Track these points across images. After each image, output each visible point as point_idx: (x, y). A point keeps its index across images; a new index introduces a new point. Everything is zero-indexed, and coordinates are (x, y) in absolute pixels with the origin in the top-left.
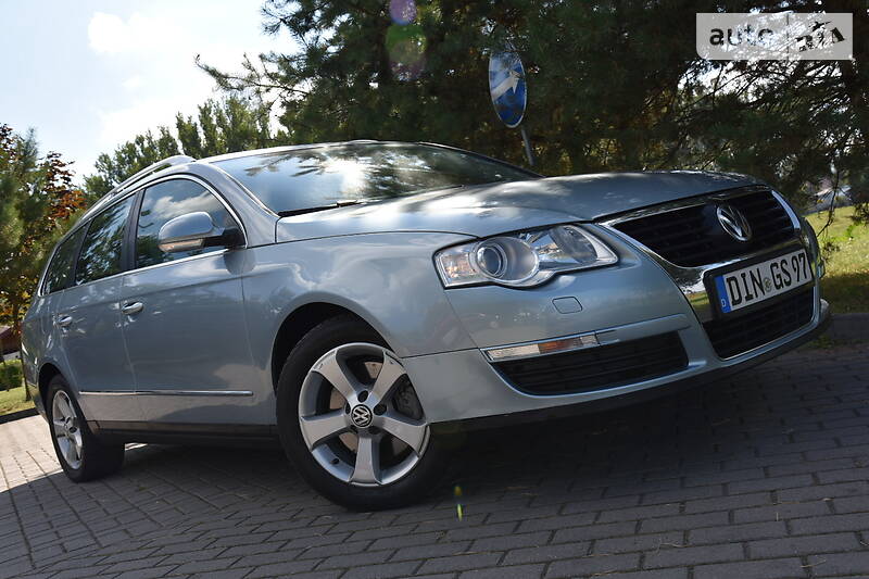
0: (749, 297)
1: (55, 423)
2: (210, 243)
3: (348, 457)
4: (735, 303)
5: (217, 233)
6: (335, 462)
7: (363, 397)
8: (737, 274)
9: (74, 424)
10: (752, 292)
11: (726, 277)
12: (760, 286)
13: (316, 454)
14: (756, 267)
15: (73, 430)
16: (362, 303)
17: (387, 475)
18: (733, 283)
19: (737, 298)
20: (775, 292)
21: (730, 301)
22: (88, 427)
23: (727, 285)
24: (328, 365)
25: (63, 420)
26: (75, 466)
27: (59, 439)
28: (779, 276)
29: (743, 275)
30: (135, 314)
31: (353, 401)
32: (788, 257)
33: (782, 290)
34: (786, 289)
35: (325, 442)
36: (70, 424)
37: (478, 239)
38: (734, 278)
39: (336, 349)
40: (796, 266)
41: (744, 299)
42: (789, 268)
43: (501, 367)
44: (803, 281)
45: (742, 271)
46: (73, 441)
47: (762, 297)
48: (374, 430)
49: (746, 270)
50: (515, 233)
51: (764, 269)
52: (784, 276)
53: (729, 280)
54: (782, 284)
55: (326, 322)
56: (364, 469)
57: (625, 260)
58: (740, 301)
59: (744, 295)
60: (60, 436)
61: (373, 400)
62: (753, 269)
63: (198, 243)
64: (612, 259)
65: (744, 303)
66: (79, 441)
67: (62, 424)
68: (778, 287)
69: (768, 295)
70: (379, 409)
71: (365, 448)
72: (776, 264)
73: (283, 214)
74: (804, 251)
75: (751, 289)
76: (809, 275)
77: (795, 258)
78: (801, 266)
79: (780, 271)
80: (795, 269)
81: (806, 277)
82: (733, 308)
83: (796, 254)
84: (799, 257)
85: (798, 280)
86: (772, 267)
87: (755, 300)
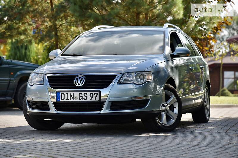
4: (62, 99)
11: (61, 93)
12: (73, 98)
18: (63, 95)
19: (63, 98)
20: (79, 100)
23: (61, 95)
28: (82, 97)
29: (67, 94)
32: (89, 93)
33: (81, 100)
34: (83, 100)
38: (64, 94)
40: (91, 95)
41: (65, 99)
42: (88, 96)
44: (93, 99)
47: (72, 100)
49: (69, 93)
51: (76, 94)
52: (84, 97)
53: (62, 94)
54: (82, 99)
59: (66, 98)
62: (72, 93)
64: (43, 84)
65: (65, 100)
69: (74, 100)
72: (82, 94)
74: (98, 93)
75: (69, 98)
76: (97, 99)
77: (93, 94)
78: (95, 96)
79: (83, 95)
80: (91, 96)
81: (95, 99)
82: (61, 100)
83: (93, 93)
84: (95, 94)
85: (91, 99)
86: (79, 94)
87: (69, 100)
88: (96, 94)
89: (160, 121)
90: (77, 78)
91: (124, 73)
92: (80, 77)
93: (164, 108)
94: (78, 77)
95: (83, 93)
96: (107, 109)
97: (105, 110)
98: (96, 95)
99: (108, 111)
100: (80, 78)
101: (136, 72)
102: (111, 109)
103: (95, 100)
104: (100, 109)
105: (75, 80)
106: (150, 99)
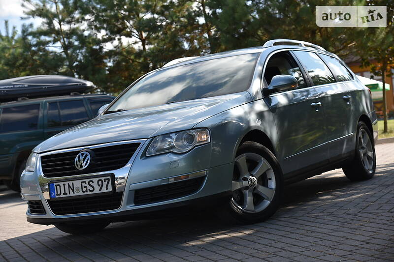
0: (65, 193)
4: (57, 195)
8: (61, 184)
11: (55, 184)
12: (73, 190)
14: (72, 182)
18: (58, 187)
19: (59, 193)
20: (82, 194)
23: (55, 187)
28: (86, 187)
29: (64, 185)
32: (95, 180)
33: (86, 193)
34: (89, 193)
38: (59, 185)
40: (100, 183)
41: (62, 194)
42: (95, 185)
44: (104, 190)
45: (64, 183)
47: (72, 194)
49: (66, 183)
51: (77, 184)
52: (89, 187)
53: (56, 186)
54: (86, 191)
58: (60, 194)
62: (70, 183)
65: (62, 196)
68: (83, 192)
69: (76, 194)
72: (85, 182)
74: (110, 177)
75: (67, 191)
76: (110, 189)
77: (101, 180)
78: (105, 184)
79: (87, 185)
80: (99, 185)
81: (107, 189)
82: (56, 197)
83: (103, 179)
84: (105, 180)
85: (100, 190)
86: (82, 183)
87: (68, 195)
88: (107, 179)
89: (240, 207)
90: (79, 156)
91: (154, 137)
92: (84, 152)
93: (245, 183)
94: (80, 154)
95: (87, 181)
96: (128, 203)
97: (126, 206)
98: (107, 181)
99: (131, 207)
100: (83, 154)
101: (176, 132)
102: (136, 203)
103: (107, 191)
104: (117, 205)
105: (77, 158)
106: (206, 176)
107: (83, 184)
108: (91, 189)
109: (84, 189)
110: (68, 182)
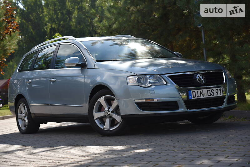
0: (198, 96)
1: (18, 114)
2: (78, 66)
3: (103, 123)
4: (193, 97)
5: (80, 63)
6: (100, 124)
7: (109, 108)
8: (196, 91)
9: (26, 115)
10: (199, 95)
11: (192, 91)
12: (203, 95)
13: (96, 121)
14: (202, 90)
15: (25, 117)
16: (111, 86)
17: (112, 128)
18: (194, 93)
20: (207, 97)
21: (192, 97)
22: (31, 116)
23: (192, 93)
24: (102, 100)
25: (22, 113)
26: (23, 128)
27: (19, 120)
28: (210, 93)
29: (198, 91)
30: (53, 82)
31: (106, 109)
32: (215, 89)
33: (210, 96)
34: (211, 96)
35: (99, 119)
36: (24, 115)
37: (137, 75)
39: (104, 96)
40: (217, 91)
41: (196, 97)
42: (214, 92)
43: (137, 104)
44: (219, 95)
45: (198, 90)
46: (24, 120)
47: (202, 97)
48: (110, 117)
49: (199, 91)
50: (146, 75)
51: (205, 91)
53: (193, 92)
55: (103, 90)
56: (107, 126)
57: (168, 84)
58: (195, 97)
59: (197, 95)
60: (19, 119)
61: (111, 109)
62: (201, 90)
63: (75, 65)
64: (165, 84)
65: (196, 98)
66: (27, 121)
67: (21, 115)
68: (209, 96)
69: (204, 97)
70: (112, 112)
71: (108, 121)
72: (210, 90)
73: (97, 61)
76: (222, 95)
77: (217, 89)
78: (219, 92)
79: (210, 92)
81: (220, 94)
82: (193, 98)
83: (218, 89)
84: (219, 89)
85: (217, 95)
87: (200, 97)
95: (210, 89)
96: (227, 103)
97: (226, 105)
98: (220, 90)
107: (209, 91)
108: (213, 94)
109: (209, 94)
110: (200, 90)
